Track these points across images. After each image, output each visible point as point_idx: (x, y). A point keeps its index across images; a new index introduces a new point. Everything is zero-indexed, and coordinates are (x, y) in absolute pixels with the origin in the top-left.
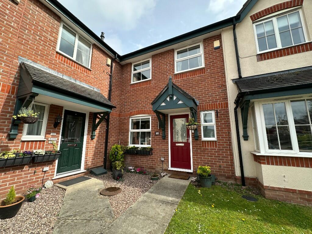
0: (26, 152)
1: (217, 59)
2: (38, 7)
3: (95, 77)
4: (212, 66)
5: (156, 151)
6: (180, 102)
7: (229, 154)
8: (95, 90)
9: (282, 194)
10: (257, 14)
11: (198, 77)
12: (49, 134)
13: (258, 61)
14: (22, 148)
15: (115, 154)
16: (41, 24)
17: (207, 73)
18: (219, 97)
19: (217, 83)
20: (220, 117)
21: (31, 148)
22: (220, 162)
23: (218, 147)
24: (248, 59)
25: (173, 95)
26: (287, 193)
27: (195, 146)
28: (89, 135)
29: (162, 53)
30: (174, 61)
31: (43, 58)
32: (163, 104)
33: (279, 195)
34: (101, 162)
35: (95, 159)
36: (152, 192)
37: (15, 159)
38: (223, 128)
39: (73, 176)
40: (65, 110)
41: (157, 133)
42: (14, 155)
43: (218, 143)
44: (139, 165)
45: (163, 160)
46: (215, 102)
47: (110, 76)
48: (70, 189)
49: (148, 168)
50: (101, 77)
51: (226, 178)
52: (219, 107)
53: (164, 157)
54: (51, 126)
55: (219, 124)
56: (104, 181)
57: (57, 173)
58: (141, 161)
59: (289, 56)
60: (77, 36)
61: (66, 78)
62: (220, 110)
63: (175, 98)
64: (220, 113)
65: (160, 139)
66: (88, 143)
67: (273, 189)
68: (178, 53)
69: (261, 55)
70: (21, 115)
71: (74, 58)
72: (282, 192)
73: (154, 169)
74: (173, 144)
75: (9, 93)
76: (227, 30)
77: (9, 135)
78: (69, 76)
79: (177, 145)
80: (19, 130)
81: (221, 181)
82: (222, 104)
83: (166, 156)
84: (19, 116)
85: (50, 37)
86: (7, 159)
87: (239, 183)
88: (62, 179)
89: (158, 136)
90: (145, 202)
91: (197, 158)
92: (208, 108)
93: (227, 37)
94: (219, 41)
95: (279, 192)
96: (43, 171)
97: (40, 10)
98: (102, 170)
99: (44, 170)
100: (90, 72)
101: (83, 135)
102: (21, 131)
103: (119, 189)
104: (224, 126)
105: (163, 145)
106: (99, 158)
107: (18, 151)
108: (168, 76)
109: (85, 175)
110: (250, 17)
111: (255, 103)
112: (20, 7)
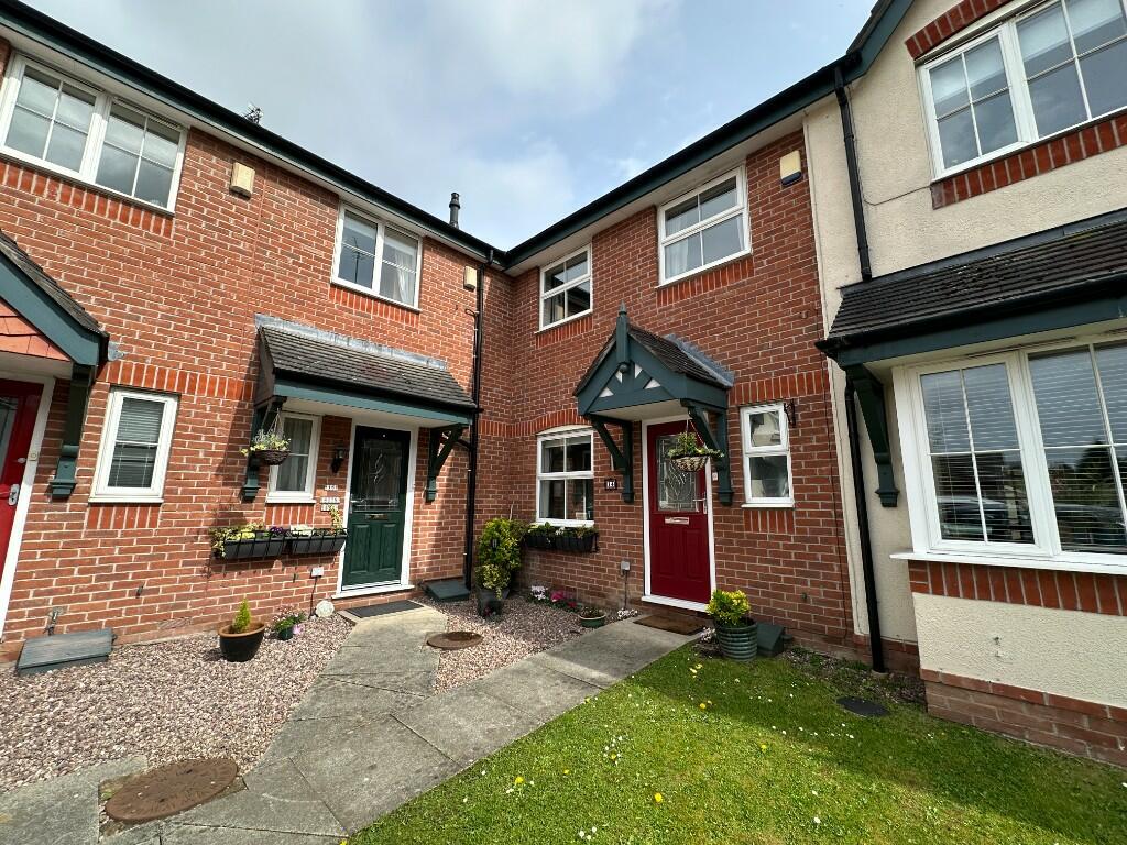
0: (274, 528)
1: (792, 218)
2: (290, 187)
3: (431, 330)
4: (776, 245)
5: (608, 539)
6: (653, 385)
7: (835, 553)
8: (434, 365)
9: (992, 707)
10: (931, 28)
11: (730, 288)
12: (323, 487)
13: (935, 208)
14: (269, 520)
15: (493, 546)
16: (296, 225)
17: (758, 273)
18: (799, 355)
19: (791, 304)
20: (804, 425)
21: (286, 521)
22: (804, 583)
23: (799, 531)
24: (898, 203)
25: (630, 365)
26: (1008, 703)
27: (723, 527)
28: (421, 490)
29: (620, 223)
30: (656, 245)
31: (303, 304)
32: (607, 393)
33: (975, 709)
34: (458, 567)
35: (438, 557)
36: (554, 654)
37: (253, 542)
38: (815, 464)
39: (381, 597)
40: (358, 427)
41: (610, 484)
42: (253, 535)
43: (797, 515)
44: (561, 582)
45: (627, 568)
46: (786, 372)
47: (477, 317)
48: (364, 624)
49: (587, 593)
50: (449, 326)
51: (825, 640)
52: (801, 388)
53: (631, 561)
54: (326, 468)
55: (802, 449)
56: (452, 617)
57: (343, 584)
58: (566, 571)
59: (1065, 169)
60: (381, 230)
61: (355, 345)
62: (802, 400)
63: (638, 371)
64: (803, 408)
65: (619, 503)
66: (418, 513)
67: (953, 684)
68: (670, 216)
69: (946, 181)
70: (257, 447)
71: (375, 291)
72: (987, 697)
73: (604, 596)
74: (657, 517)
75: (240, 399)
76: (819, 112)
77: (243, 491)
78: (364, 339)
79: (668, 521)
80: (260, 478)
81: (806, 648)
82: (809, 376)
83: (636, 555)
84: (252, 449)
85: (317, 251)
86: (240, 543)
87: (867, 660)
88: (355, 601)
89: (613, 494)
90: (522, 672)
91: (728, 565)
92: (762, 395)
93: (822, 137)
94: (796, 153)
95: (977, 695)
96: (311, 577)
97: (293, 193)
98: (459, 588)
99: (314, 574)
100: (418, 318)
101: (403, 491)
102: (263, 481)
103: (478, 636)
104: (819, 456)
105: (627, 522)
106: (451, 556)
107: (260, 527)
108: (638, 296)
109: (412, 597)
110: (905, 47)
111: (894, 370)
112: (253, 202)
